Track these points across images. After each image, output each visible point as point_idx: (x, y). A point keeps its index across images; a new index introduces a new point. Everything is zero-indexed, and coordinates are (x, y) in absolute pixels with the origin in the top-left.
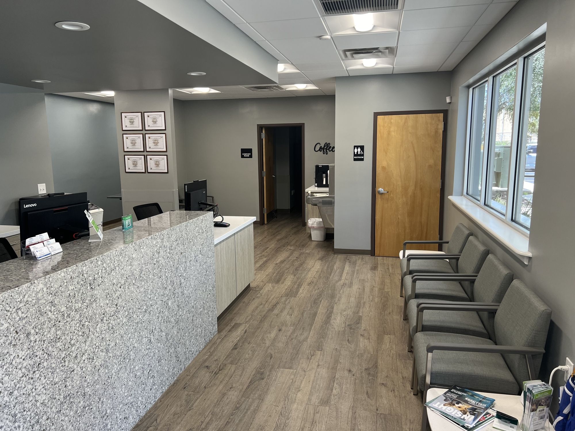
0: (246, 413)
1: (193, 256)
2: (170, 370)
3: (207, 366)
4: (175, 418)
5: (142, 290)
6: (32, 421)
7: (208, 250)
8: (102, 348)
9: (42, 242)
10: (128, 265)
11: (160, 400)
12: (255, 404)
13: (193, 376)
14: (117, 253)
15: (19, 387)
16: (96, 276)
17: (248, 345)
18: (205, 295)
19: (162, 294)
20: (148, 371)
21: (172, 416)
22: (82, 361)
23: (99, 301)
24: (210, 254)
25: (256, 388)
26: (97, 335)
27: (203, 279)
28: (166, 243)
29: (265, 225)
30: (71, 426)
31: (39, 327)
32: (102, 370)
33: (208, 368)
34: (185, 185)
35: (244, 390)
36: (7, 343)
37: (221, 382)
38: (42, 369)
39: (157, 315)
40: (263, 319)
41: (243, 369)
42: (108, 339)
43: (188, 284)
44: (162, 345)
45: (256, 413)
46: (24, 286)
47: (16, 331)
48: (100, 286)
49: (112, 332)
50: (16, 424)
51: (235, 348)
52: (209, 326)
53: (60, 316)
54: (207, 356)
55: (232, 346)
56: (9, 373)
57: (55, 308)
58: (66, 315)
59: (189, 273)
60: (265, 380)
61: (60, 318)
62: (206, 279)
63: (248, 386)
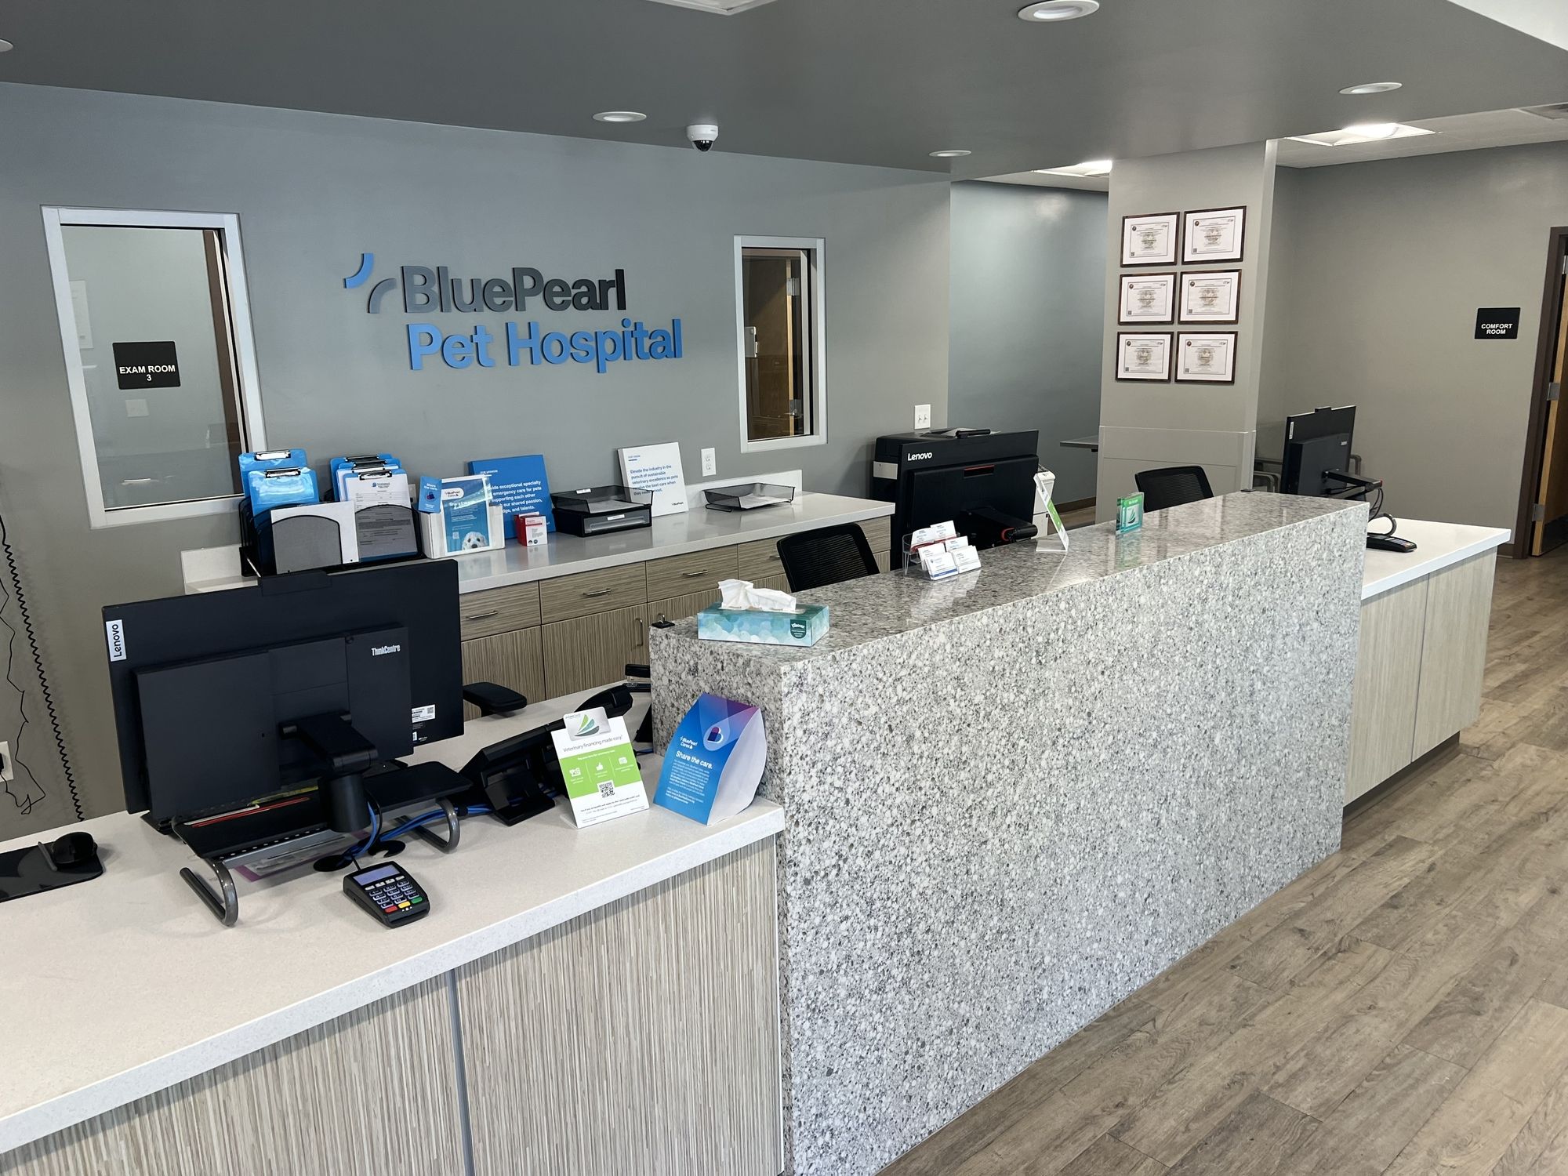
0: (1412, 1087)
1: (1296, 621)
2: (1198, 911)
3: (1301, 931)
4: (1202, 1032)
5: (1152, 689)
6: (899, 926)
7: (1342, 612)
8: (1048, 808)
9: (943, 541)
10: (1125, 620)
11: (1166, 976)
12: (1446, 1074)
13: (1258, 943)
14: (1103, 588)
15: (883, 846)
16: (1052, 635)
17: (1438, 908)
18: (1316, 737)
19: (1201, 710)
20: (1146, 896)
21: (1195, 1026)
22: (1004, 827)
23: (1051, 695)
24: (1345, 624)
25: (1453, 1030)
26: (1041, 775)
27: (1315, 691)
28: (1225, 576)
29: (1531, 559)
30: (969, 963)
31: (931, 727)
32: (1043, 860)
33: (1303, 935)
34: (1289, 420)
35: (1411, 1024)
36: (872, 747)
37: (1341, 983)
38: (928, 821)
39: (1183, 761)
40: (1495, 846)
41: (1415, 969)
42: (1062, 792)
43: (1271, 697)
44: (1186, 842)
45: (1446, 1099)
46: (912, 632)
47: (890, 726)
48: (1058, 661)
49: (1073, 776)
50: (872, 922)
51: (1393, 903)
52: (1316, 825)
53: (971, 712)
54: (1303, 904)
55: (1383, 897)
56: (871, 810)
57: (963, 693)
58: (982, 714)
59: (1277, 668)
60: (1485, 1018)
61: (970, 717)
62: (1324, 694)
63: (1426, 1021)
